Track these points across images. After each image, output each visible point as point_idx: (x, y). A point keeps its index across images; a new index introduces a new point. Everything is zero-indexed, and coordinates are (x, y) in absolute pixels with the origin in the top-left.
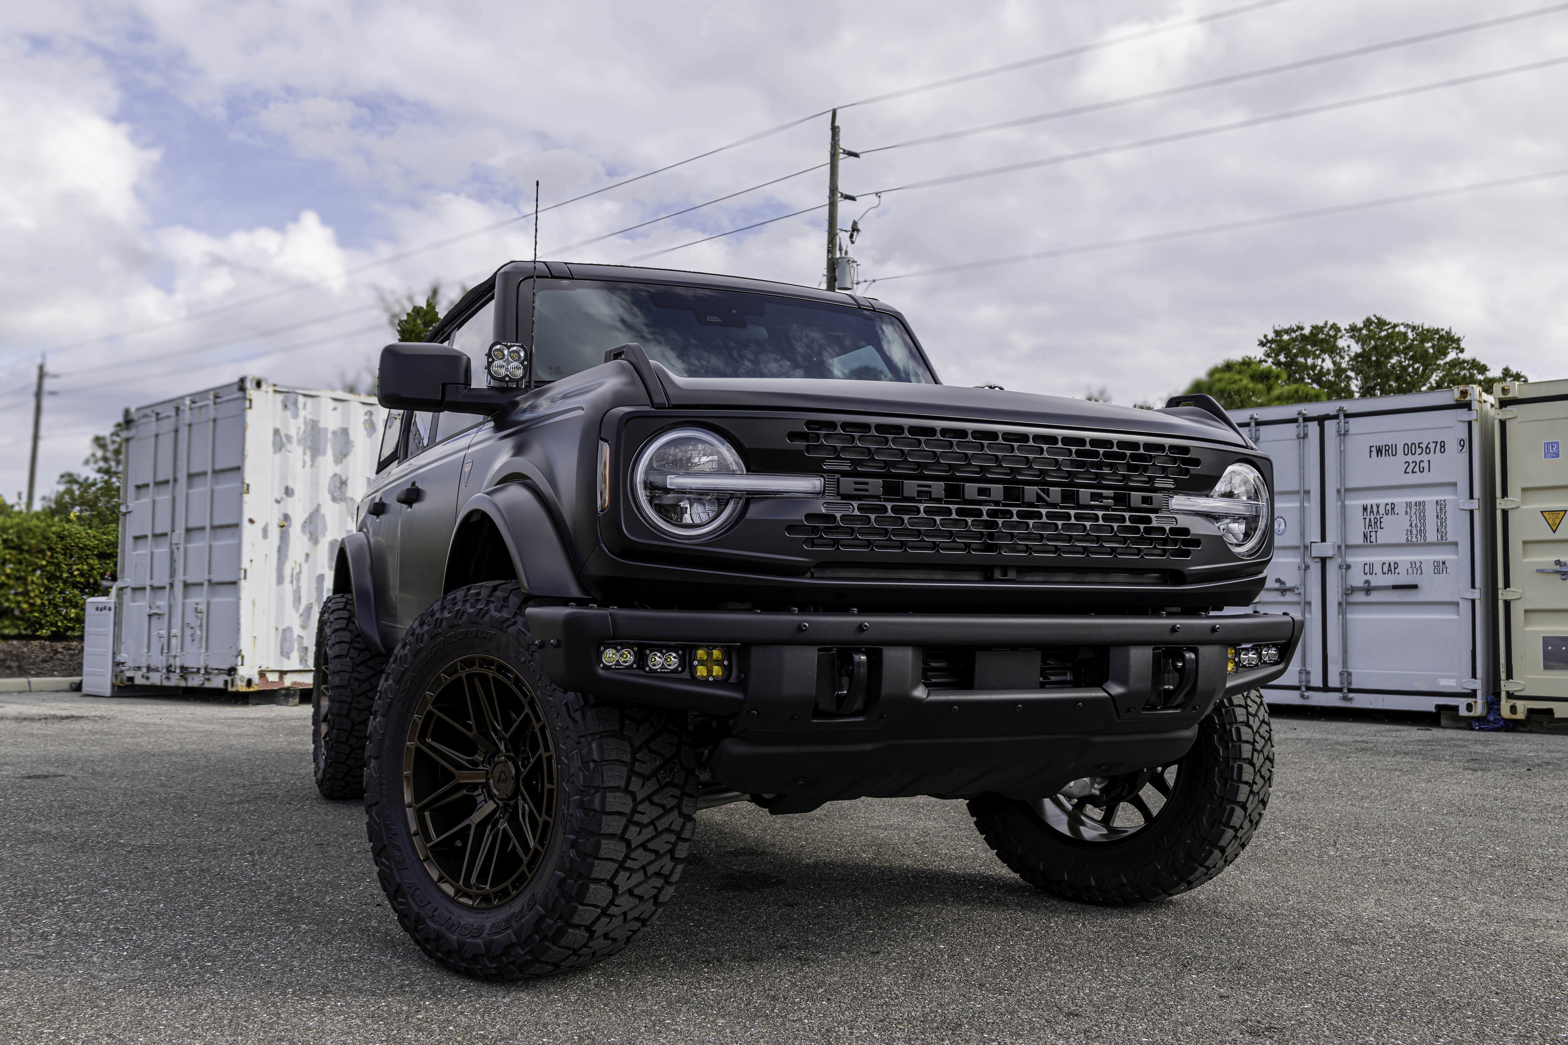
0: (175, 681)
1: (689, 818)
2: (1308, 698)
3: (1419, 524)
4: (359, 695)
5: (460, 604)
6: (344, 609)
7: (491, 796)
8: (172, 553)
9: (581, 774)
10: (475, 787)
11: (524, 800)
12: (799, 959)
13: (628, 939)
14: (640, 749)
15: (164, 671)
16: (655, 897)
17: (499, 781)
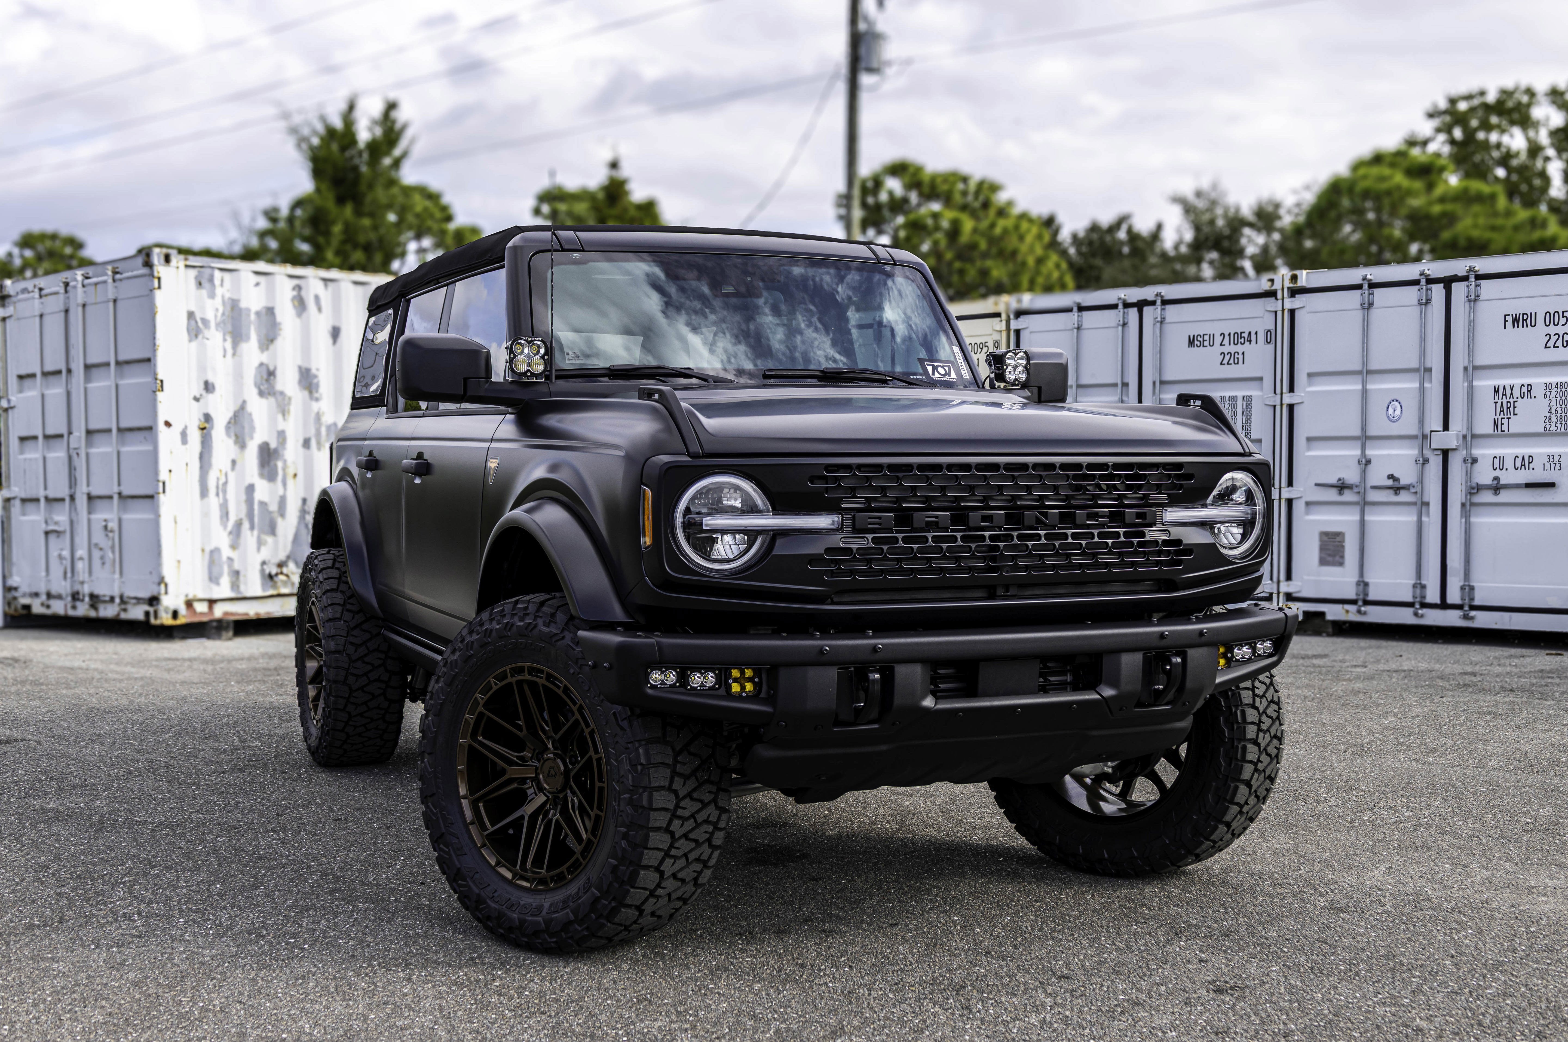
0: (83, 610)
1: (723, 810)
2: (1422, 616)
3: (1559, 410)
4: (356, 660)
5: (508, 616)
6: (332, 567)
7: (541, 789)
8: (70, 458)
9: (630, 776)
10: (523, 781)
11: (574, 793)
12: (824, 931)
13: (671, 916)
14: (680, 752)
15: (69, 599)
16: (696, 880)
17: (548, 776)
